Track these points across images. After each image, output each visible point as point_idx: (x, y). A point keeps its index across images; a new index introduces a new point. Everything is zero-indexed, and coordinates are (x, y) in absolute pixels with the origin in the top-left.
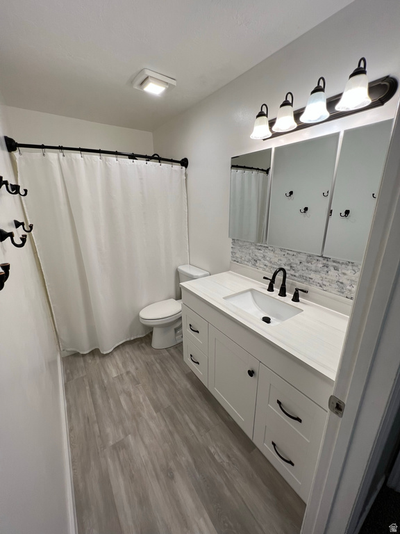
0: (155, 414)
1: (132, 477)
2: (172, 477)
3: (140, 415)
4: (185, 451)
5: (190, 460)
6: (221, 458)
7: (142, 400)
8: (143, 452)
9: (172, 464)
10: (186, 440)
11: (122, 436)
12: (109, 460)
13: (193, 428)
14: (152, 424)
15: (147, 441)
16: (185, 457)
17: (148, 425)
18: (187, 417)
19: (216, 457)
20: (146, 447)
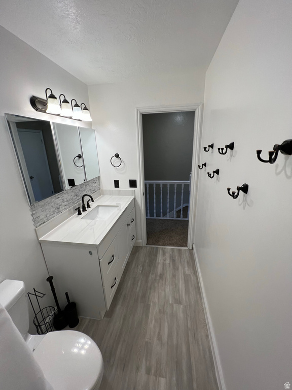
0: (151, 304)
1: (176, 285)
2: (161, 275)
3: (160, 310)
4: (150, 278)
5: (151, 274)
6: (140, 268)
7: (153, 321)
8: (167, 290)
9: (158, 278)
10: (147, 281)
11: (175, 305)
12: (184, 298)
13: (139, 284)
14: (156, 300)
15: (163, 293)
16: (152, 277)
17: (158, 301)
18: (138, 289)
19: (141, 269)
20: (165, 291)
